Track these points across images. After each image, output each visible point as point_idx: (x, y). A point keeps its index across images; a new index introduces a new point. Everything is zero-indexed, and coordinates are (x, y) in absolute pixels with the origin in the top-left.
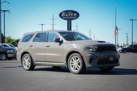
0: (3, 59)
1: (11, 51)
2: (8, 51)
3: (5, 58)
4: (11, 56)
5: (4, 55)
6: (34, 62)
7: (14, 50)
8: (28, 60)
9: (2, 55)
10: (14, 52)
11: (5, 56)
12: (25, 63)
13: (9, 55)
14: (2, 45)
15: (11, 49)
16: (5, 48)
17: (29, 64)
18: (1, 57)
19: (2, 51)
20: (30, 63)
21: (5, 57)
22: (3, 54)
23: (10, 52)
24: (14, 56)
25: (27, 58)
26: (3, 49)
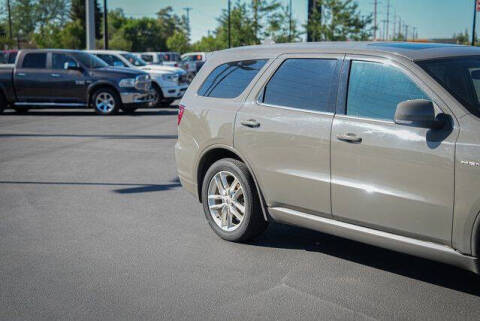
0: (105, 110)
1: (134, 83)
2: (123, 83)
3: (112, 107)
4: (131, 101)
5: (108, 97)
6: (266, 207)
7: (144, 78)
8: (232, 189)
9: (102, 97)
10: (143, 85)
11: (111, 99)
12: (219, 201)
13: (127, 98)
14: (99, 56)
15: (132, 75)
16: (110, 68)
17: (239, 211)
18: (99, 102)
19: (100, 81)
20: (243, 209)
21: (111, 103)
22: (106, 94)
23: (128, 86)
24: (143, 99)
25: (230, 180)
26: (104, 75)
